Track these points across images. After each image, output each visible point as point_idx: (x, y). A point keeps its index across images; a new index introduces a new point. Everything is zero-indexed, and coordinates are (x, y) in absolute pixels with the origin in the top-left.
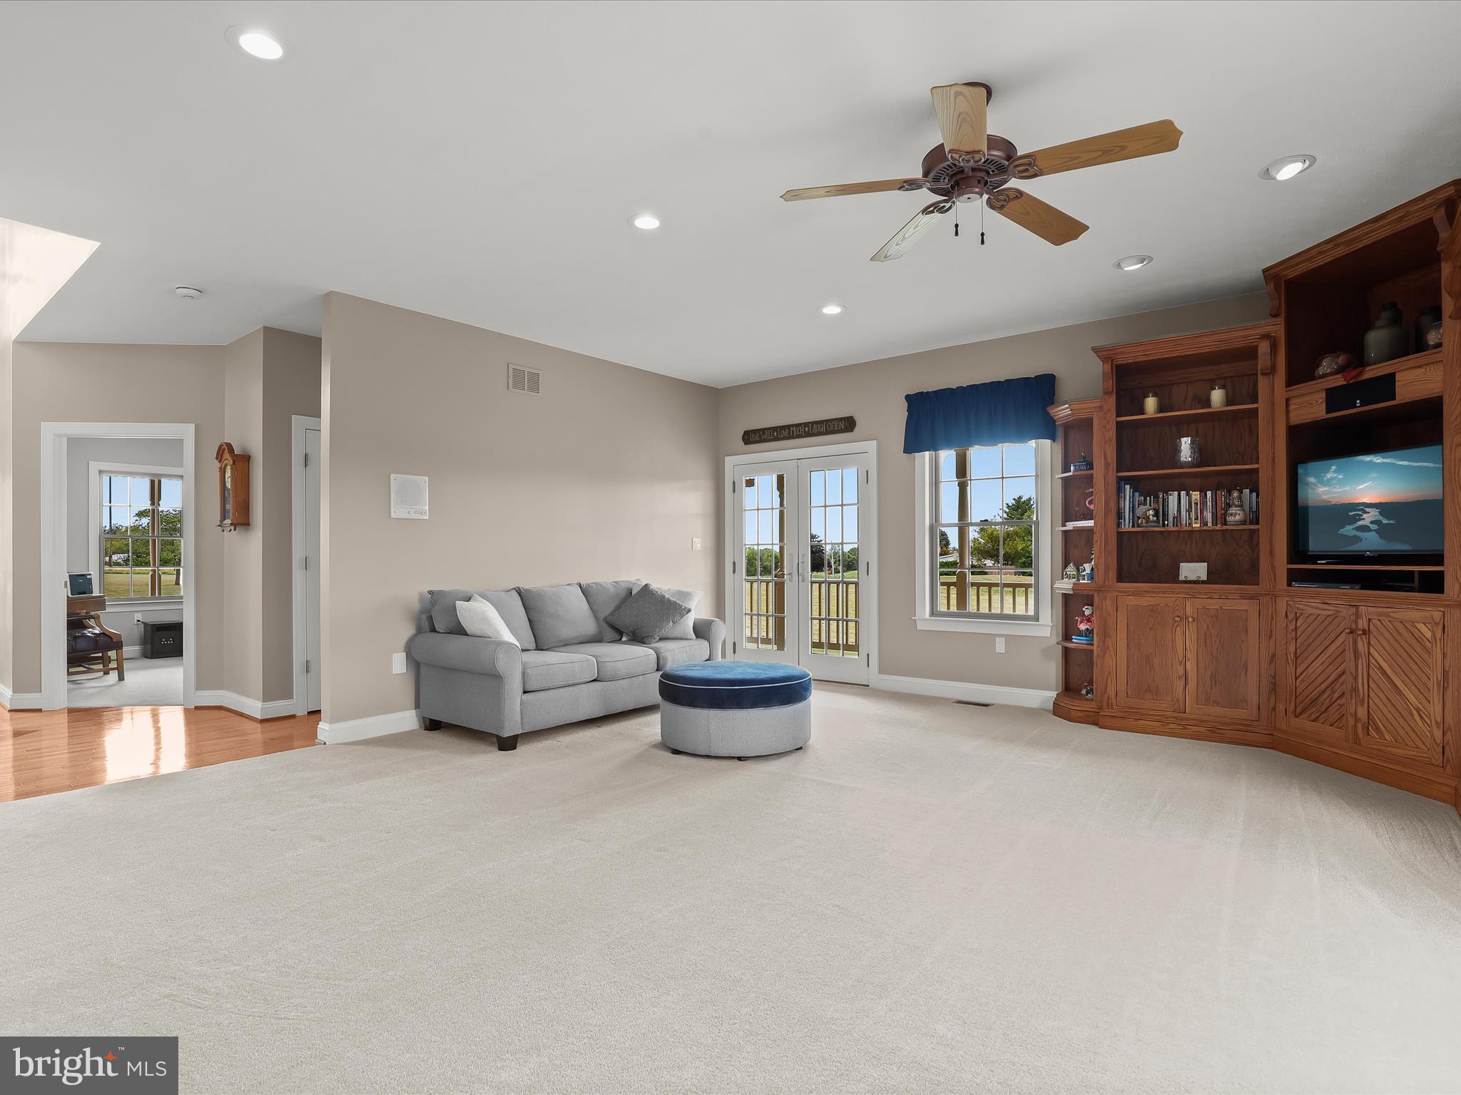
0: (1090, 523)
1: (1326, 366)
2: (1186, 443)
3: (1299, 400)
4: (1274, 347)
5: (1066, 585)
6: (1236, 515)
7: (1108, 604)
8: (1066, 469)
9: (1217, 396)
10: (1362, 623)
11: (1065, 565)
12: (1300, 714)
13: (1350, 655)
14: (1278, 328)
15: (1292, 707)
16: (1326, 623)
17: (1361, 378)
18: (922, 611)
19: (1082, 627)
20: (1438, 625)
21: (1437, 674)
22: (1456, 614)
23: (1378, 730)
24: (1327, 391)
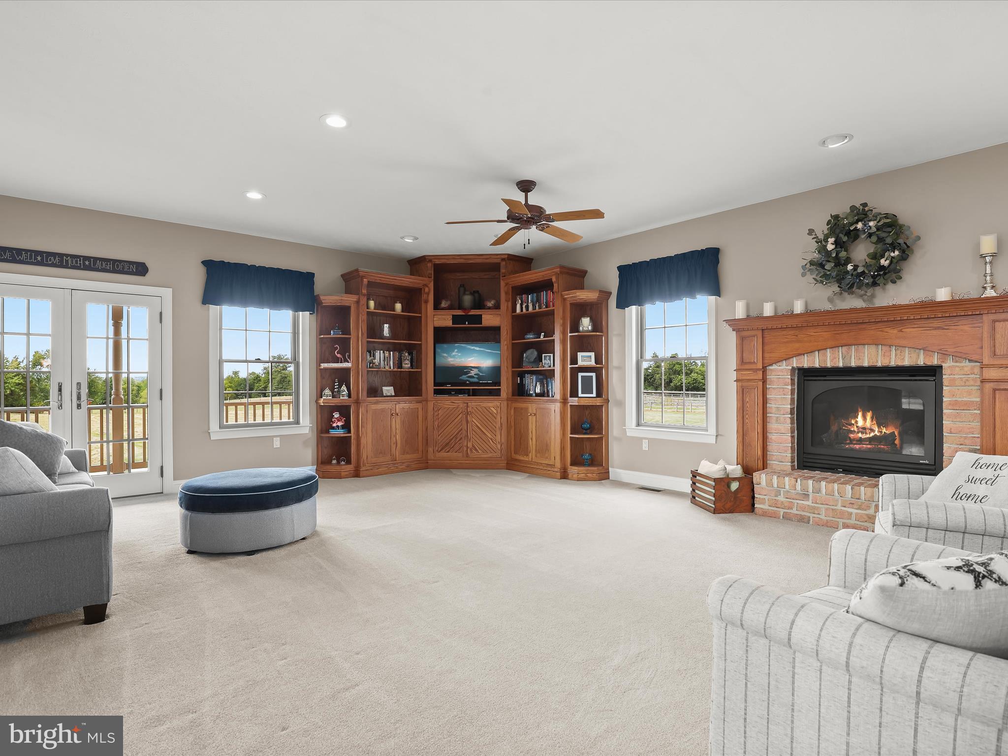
1: (444, 304)
2: (386, 326)
3: (440, 317)
4: (429, 291)
6: (408, 364)
8: (323, 332)
9: (398, 306)
10: (467, 410)
12: (440, 451)
13: (464, 422)
14: (431, 283)
15: (437, 448)
16: (453, 411)
17: (470, 314)
18: (214, 426)
19: (334, 425)
20: (498, 407)
21: (498, 425)
22: (505, 403)
23: (476, 450)
24: (453, 315)
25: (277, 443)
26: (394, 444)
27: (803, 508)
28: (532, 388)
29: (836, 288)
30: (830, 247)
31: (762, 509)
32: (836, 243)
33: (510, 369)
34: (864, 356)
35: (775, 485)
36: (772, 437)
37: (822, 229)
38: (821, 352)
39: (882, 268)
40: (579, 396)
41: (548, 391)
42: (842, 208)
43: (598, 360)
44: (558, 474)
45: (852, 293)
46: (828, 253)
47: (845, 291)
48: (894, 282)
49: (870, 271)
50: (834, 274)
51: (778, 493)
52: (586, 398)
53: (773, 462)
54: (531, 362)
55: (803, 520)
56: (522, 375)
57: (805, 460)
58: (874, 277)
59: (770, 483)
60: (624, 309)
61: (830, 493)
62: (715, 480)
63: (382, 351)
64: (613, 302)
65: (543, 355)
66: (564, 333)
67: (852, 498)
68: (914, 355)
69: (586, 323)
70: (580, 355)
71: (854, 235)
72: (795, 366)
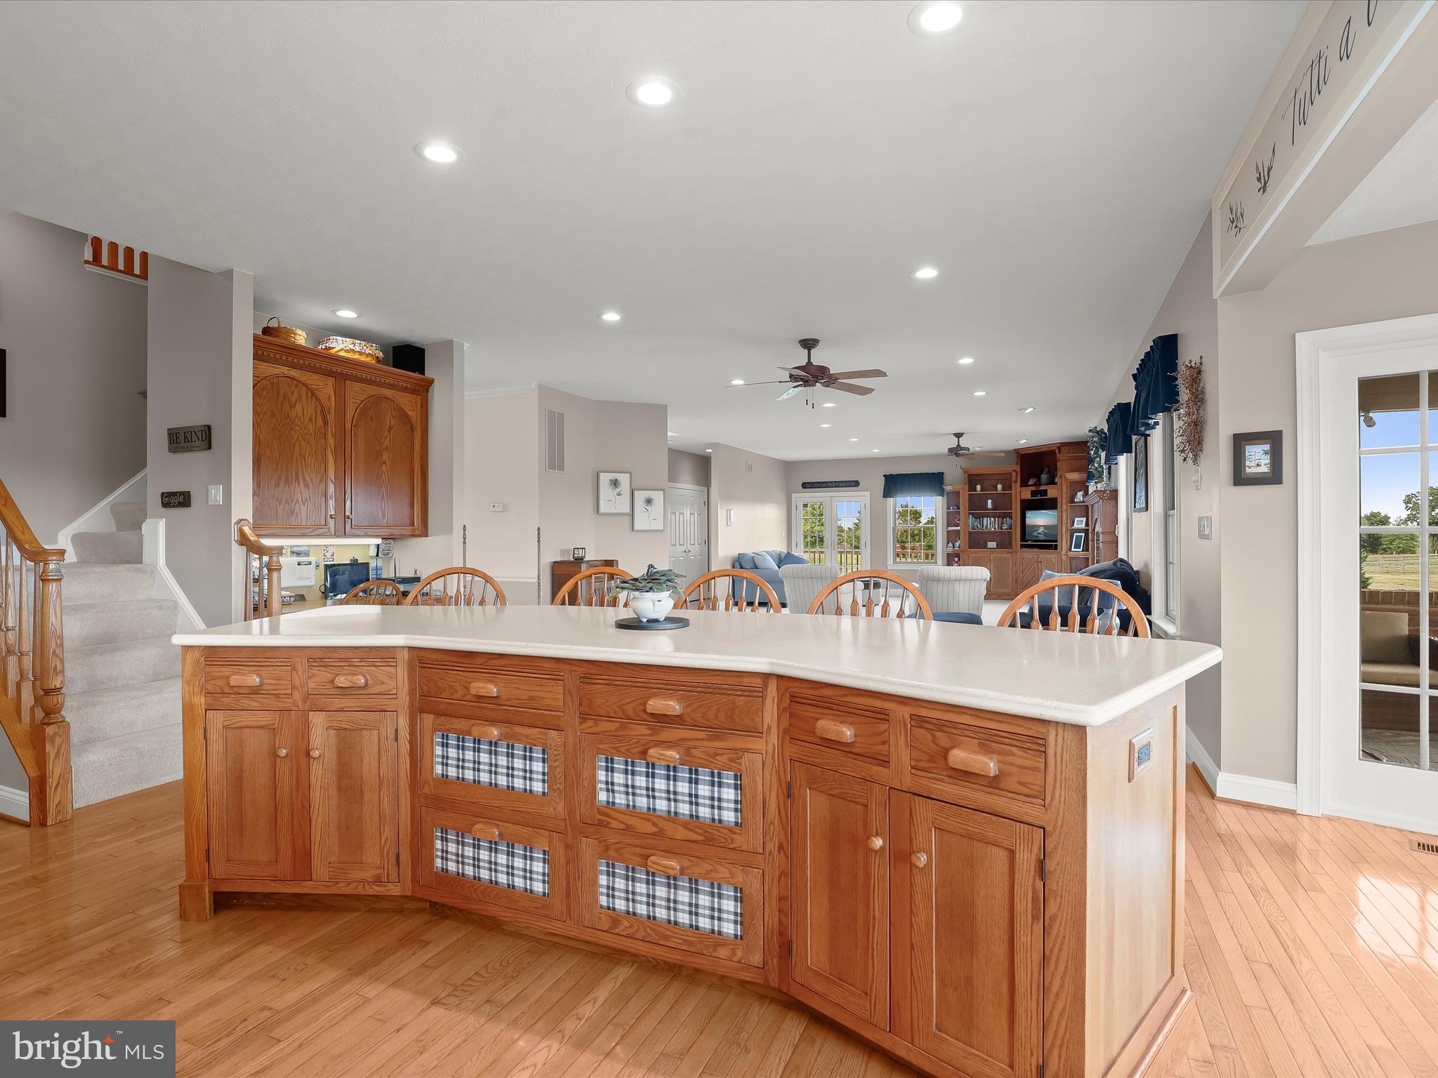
0: (959, 528)
1: (1031, 482)
2: (990, 501)
3: (1023, 491)
4: (1017, 474)
5: (950, 550)
6: (1005, 526)
7: (966, 556)
8: (948, 508)
9: (999, 487)
10: (1040, 560)
11: (948, 543)
14: (1018, 468)
16: (1030, 560)
17: (1041, 489)
18: (890, 562)
20: (1056, 558)
24: (1033, 490)
63: (988, 518)
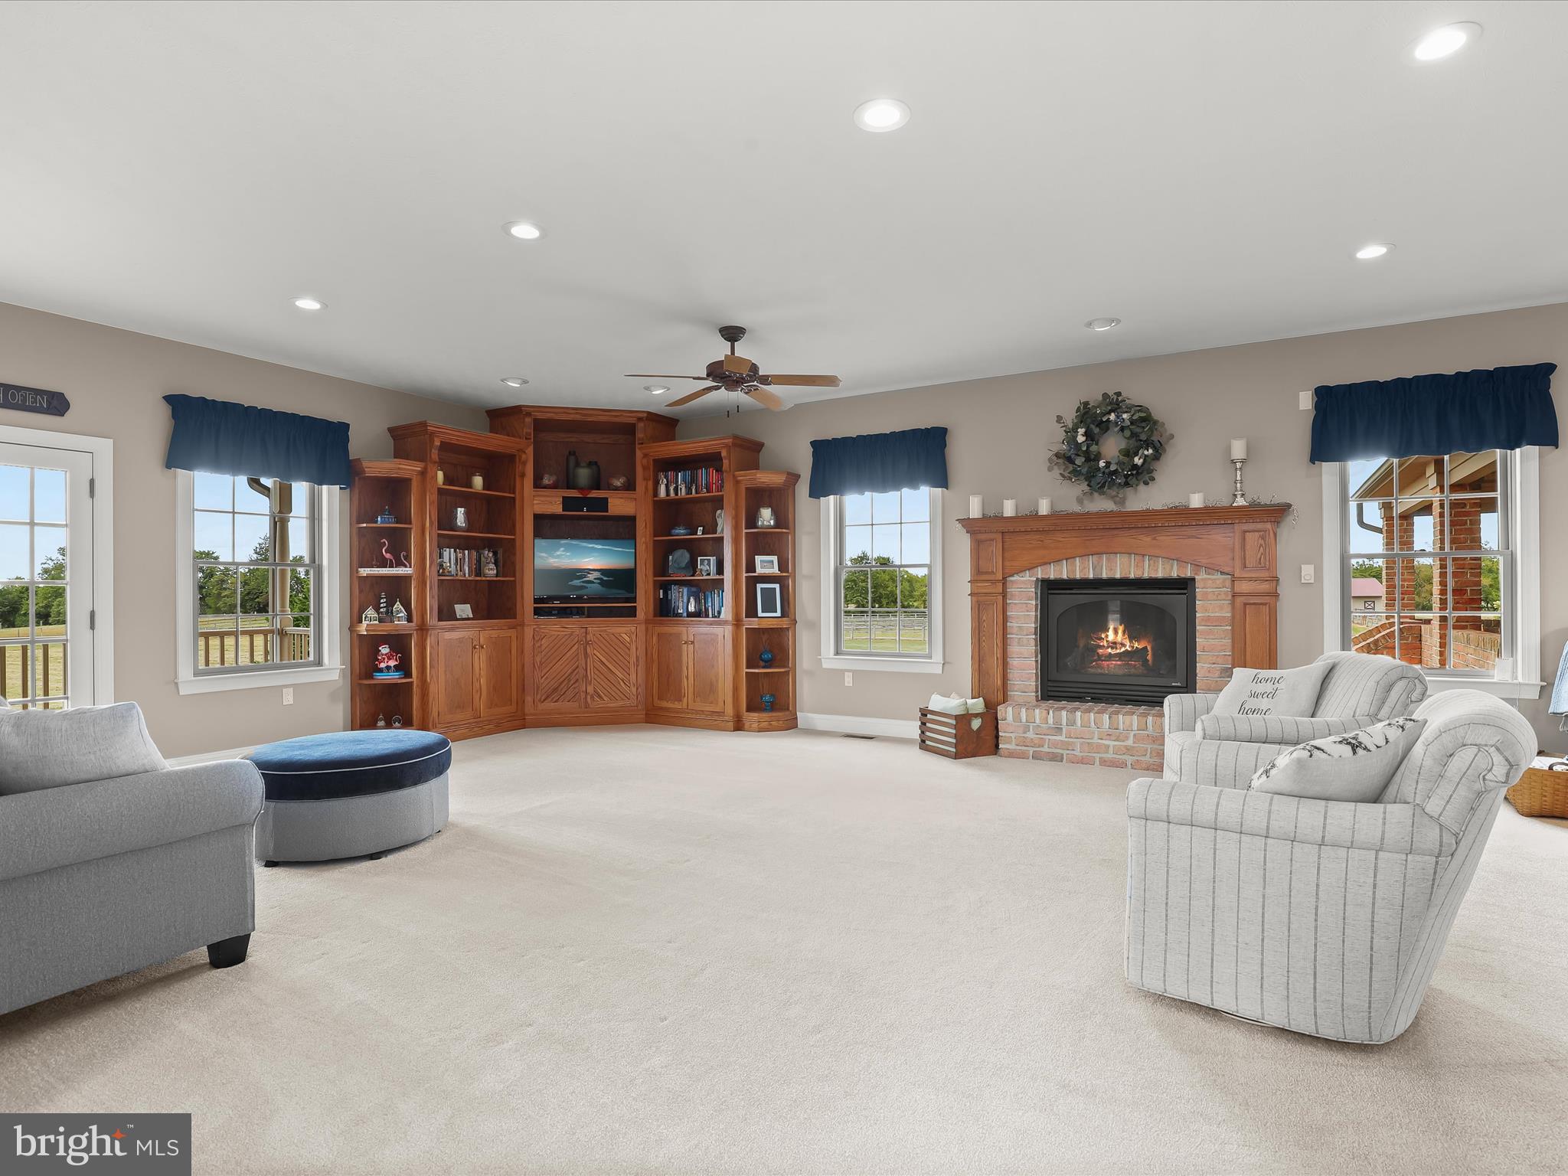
0: (399, 570)
1: (547, 480)
2: (461, 511)
3: (542, 499)
4: (527, 460)
6: (493, 570)
8: (362, 519)
9: (478, 481)
10: (590, 637)
12: (544, 700)
13: (582, 656)
15: (539, 697)
16: (564, 639)
17: (588, 496)
18: (185, 672)
19: (383, 665)
20: (633, 633)
21: (633, 659)
22: (643, 627)
23: (600, 696)
24: (563, 497)
25: (288, 698)
26: (477, 691)
27: (1055, 745)
28: (681, 604)
29: (1084, 486)
30: (1081, 439)
31: (1008, 749)
32: (1086, 434)
33: (651, 578)
34: (1116, 566)
35: (1024, 720)
36: (1014, 662)
37: (1070, 417)
38: (1069, 560)
39: (1135, 467)
40: (759, 616)
41: (707, 610)
42: (1094, 396)
43: (783, 566)
44: (731, 725)
45: (1103, 493)
46: (1078, 445)
47: (1096, 491)
48: (1146, 483)
49: (1123, 470)
50: (1084, 470)
51: (1026, 729)
52: (767, 618)
53: (1015, 694)
54: (680, 568)
55: (1056, 758)
56: (666, 586)
57: (1049, 689)
58: (1126, 476)
59: (1017, 718)
60: (819, 498)
61: (1086, 725)
62: (957, 717)
63: (452, 550)
64: (803, 488)
65: (699, 558)
66: (736, 528)
67: (1109, 728)
68: (1168, 567)
69: (766, 516)
70: (758, 559)
71: (1105, 426)
72: (1040, 577)
